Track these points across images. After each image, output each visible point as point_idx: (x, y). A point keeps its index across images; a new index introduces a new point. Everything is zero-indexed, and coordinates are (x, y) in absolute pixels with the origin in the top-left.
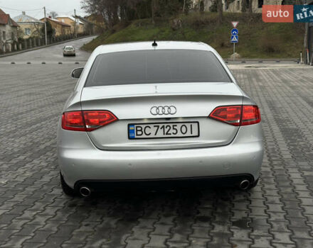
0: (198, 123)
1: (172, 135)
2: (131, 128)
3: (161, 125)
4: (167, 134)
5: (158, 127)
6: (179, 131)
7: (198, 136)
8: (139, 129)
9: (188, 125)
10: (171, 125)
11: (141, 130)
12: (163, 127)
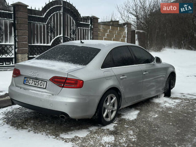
0: (47, 82)
1: (37, 86)
2: (25, 79)
3: (34, 80)
4: (35, 85)
5: (33, 80)
6: (39, 84)
7: (45, 88)
8: (27, 80)
9: (43, 82)
10: (37, 81)
11: (28, 81)
12: (35, 81)
